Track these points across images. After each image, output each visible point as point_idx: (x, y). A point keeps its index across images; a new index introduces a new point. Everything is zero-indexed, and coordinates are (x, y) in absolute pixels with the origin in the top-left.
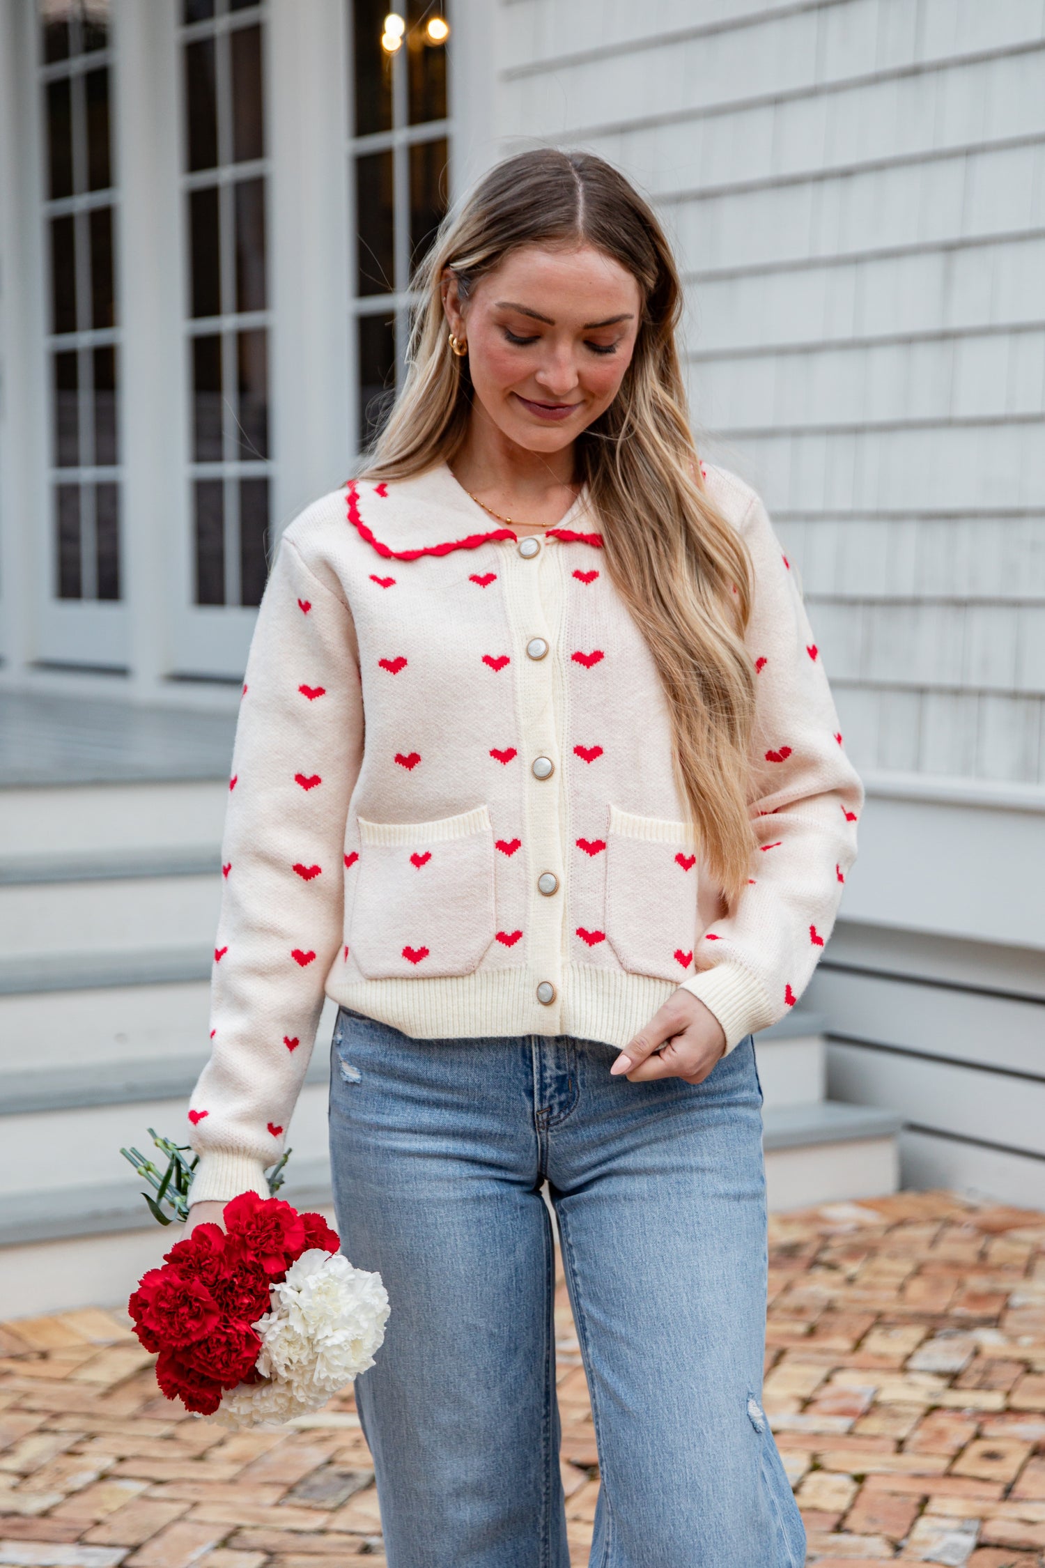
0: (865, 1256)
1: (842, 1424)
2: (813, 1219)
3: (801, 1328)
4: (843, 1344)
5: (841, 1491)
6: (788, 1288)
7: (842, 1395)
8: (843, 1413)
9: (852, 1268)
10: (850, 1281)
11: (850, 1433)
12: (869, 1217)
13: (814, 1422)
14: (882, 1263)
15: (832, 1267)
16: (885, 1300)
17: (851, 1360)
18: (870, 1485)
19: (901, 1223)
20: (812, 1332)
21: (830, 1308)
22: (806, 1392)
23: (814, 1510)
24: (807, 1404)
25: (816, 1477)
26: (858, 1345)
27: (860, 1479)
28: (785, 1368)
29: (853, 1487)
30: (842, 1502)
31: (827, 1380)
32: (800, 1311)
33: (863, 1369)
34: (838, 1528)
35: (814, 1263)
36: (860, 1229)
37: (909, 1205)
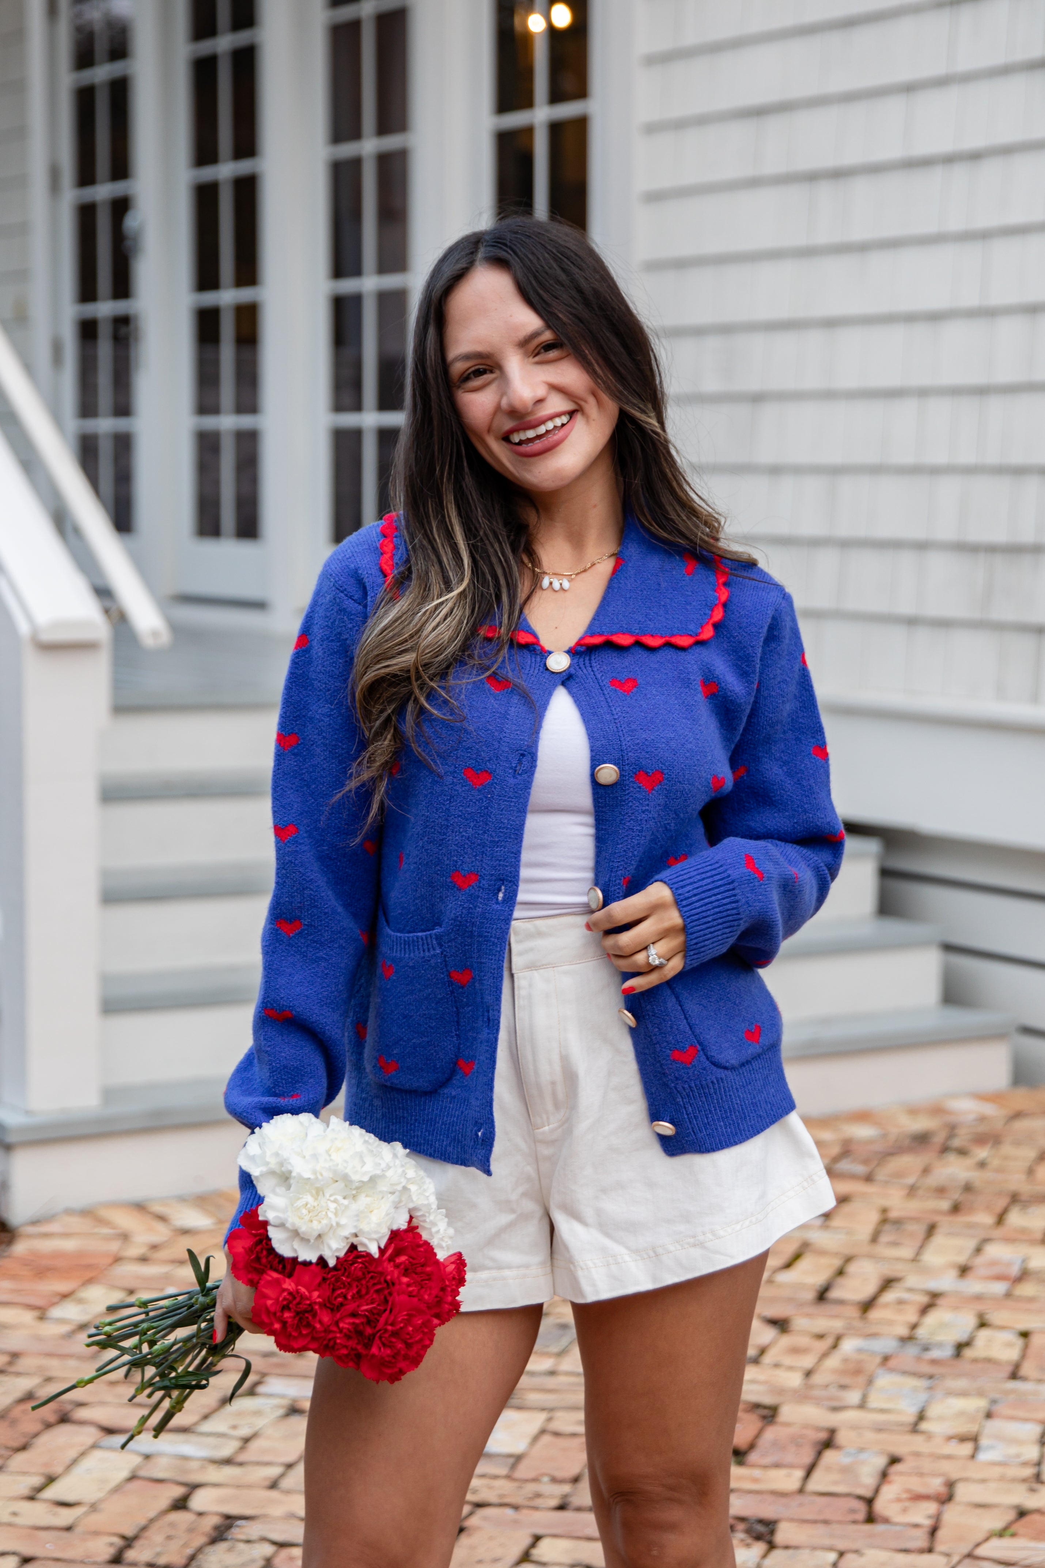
0: (990, 1145)
1: (1000, 1288)
2: (937, 1110)
3: (945, 1205)
4: (986, 1219)
5: (1009, 1345)
6: (926, 1171)
7: (993, 1263)
8: (999, 1278)
9: (982, 1153)
10: (982, 1165)
11: (1008, 1295)
12: (989, 1109)
13: (973, 1286)
14: (1007, 1149)
15: (962, 1152)
16: (1016, 1181)
17: (997, 1233)
18: (1036, 1341)
19: (1018, 1115)
20: (956, 1209)
21: (968, 1188)
22: (962, 1259)
23: (989, 1360)
24: (964, 1270)
25: (984, 1333)
26: (1001, 1219)
27: (1025, 1335)
28: (938, 1239)
29: (1020, 1342)
30: (1013, 1354)
31: (978, 1250)
32: (941, 1191)
33: (1009, 1240)
34: (1014, 1375)
35: (945, 1149)
36: (982, 1119)
37: (1022, 1099)
